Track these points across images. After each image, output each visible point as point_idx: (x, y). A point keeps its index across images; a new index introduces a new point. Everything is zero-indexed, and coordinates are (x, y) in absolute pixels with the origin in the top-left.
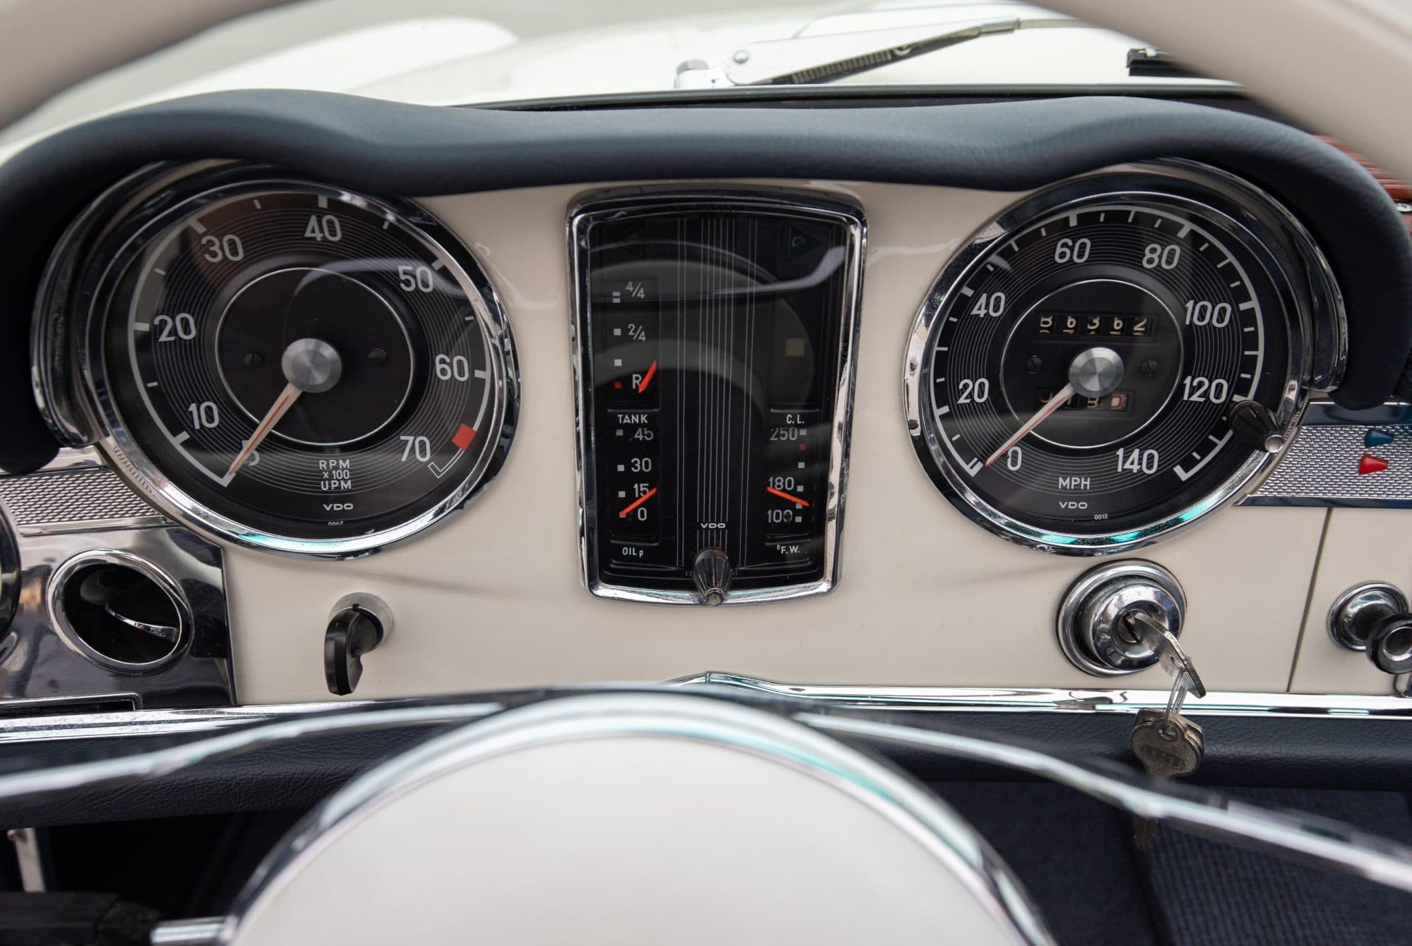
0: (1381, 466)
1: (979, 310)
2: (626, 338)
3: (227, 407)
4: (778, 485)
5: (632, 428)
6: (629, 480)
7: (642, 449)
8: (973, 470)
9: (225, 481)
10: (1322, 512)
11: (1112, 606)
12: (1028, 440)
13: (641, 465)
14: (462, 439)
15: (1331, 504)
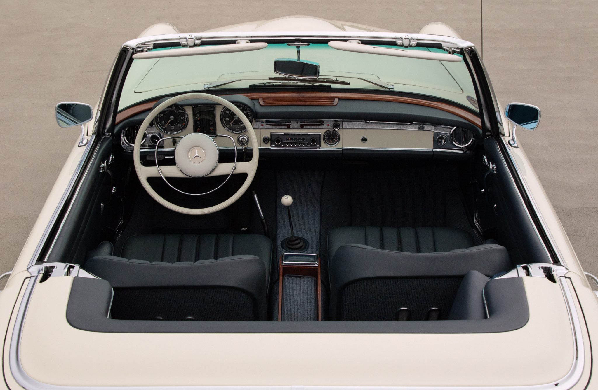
0: (263, 125)
1: (227, 112)
2: (197, 116)
3: (165, 122)
4: (211, 128)
5: (198, 123)
6: (198, 128)
7: (199, 125)
8: (228, 126)
9: (164, 128)
10: (259, 130)
11: (240, 139)
12: (232, 123)
13: (199, 127)
14: (183, 124)
15: (260, 129)
